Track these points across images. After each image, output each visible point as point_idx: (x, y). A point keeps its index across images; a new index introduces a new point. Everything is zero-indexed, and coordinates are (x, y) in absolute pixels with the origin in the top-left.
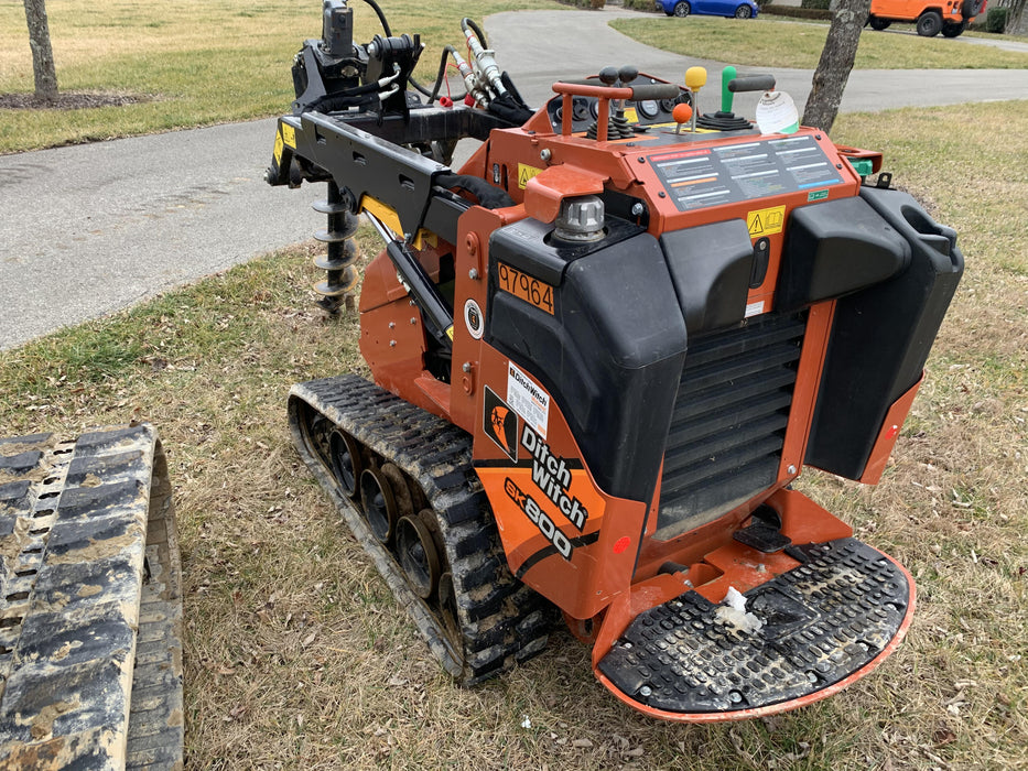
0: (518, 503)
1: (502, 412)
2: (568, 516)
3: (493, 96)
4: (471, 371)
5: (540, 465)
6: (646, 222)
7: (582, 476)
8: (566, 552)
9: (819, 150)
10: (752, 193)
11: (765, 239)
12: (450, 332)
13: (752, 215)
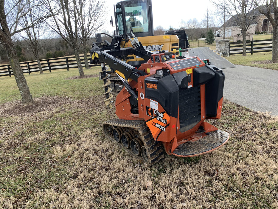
0: (155, 126)
1: (150, 109)
2: (164, 123)
3: (137, 46)
4: (142, 106)
5: (158, 116)
6: (170, 73)
7: (165, 114)
8: (164, 130)
9: (197, 59)
10: (186, 67)
11: (190, 74)
12: (138, 99)
13: (187, 70)
